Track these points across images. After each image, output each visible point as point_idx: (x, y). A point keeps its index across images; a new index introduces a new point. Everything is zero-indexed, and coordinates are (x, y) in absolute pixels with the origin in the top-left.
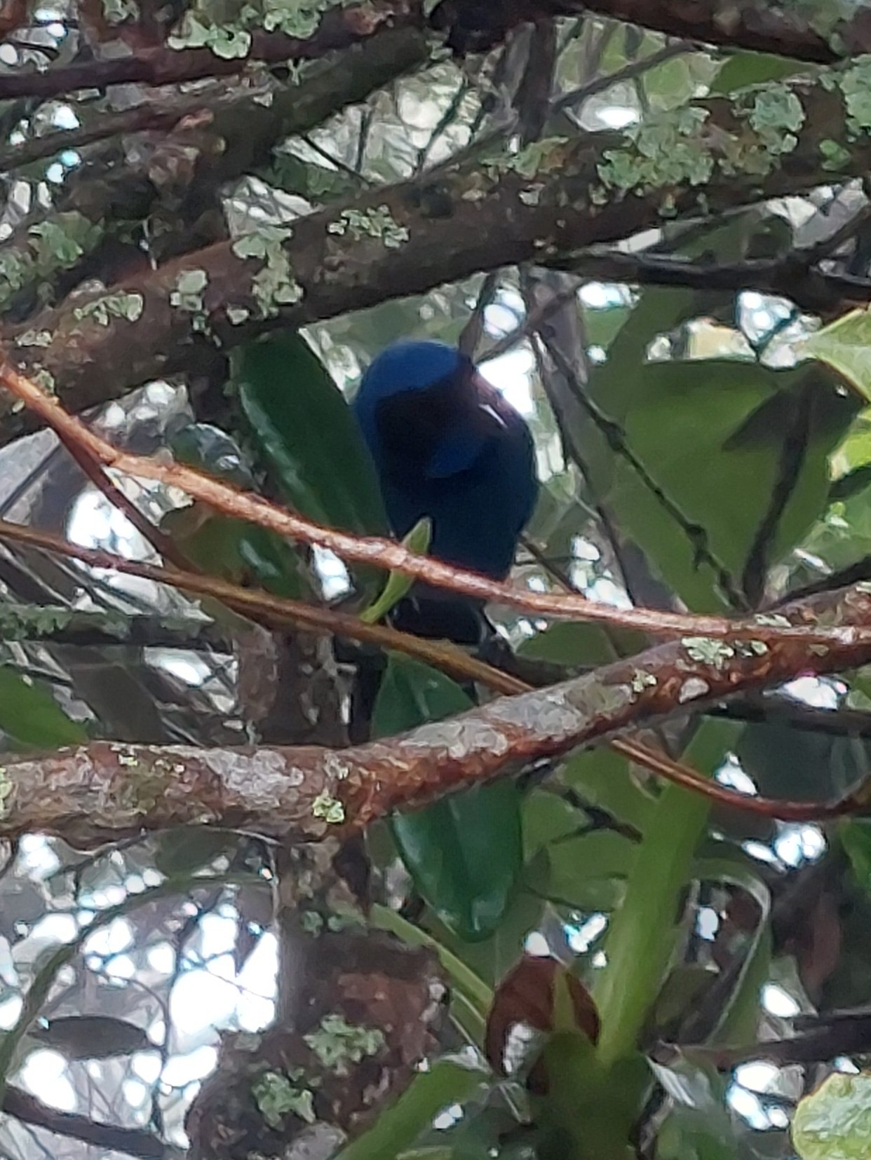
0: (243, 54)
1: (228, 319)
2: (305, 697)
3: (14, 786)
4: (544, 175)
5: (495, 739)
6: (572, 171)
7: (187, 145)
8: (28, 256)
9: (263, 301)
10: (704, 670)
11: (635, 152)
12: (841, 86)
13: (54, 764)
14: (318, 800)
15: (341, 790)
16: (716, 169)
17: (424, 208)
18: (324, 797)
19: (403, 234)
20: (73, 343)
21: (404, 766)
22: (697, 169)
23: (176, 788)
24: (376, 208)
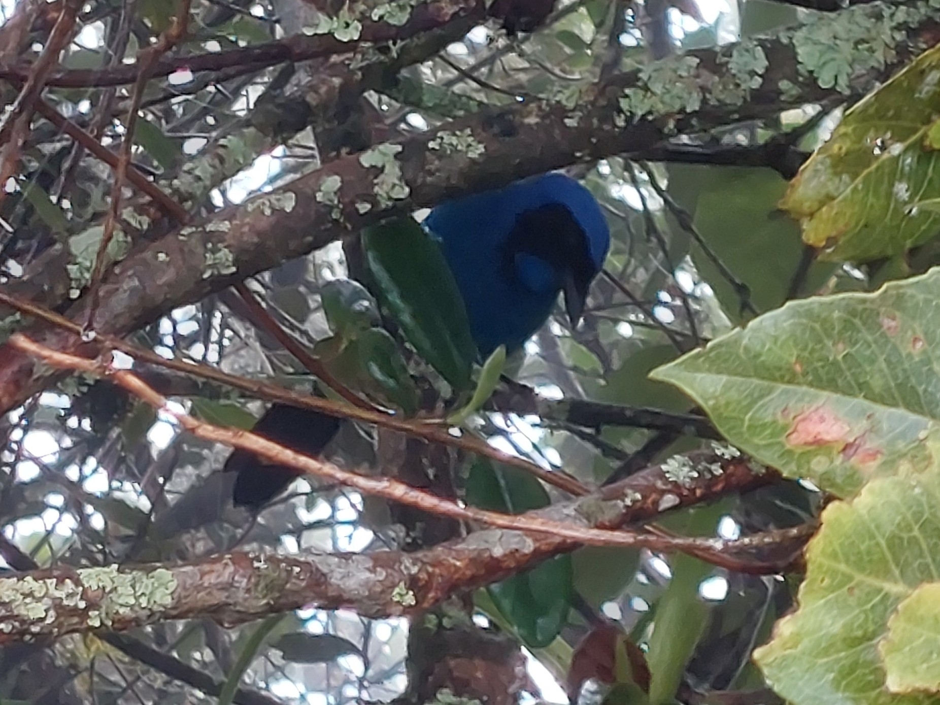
0: (356, 38)
1: (357, 210)
2: (425, 461)
3: (178, 585)
4: (581, 105)
5: (525, 541)
6: (602, 102)
7: (332, 76)
8: (217, 162)
9: (381, 195)
10: (676, 488)
11: (646, 88)
12: (794, 41)
13: (206, 567)
14: (397, 590)
15: (413, 583)
16: (704, 101)
17: (496, 129)
18: (401, 588)
19: (481, 149)
20: (246, 229)
21: (458, 564)
22: (691, 101)
23: (295, 584)
24: (461, 130)
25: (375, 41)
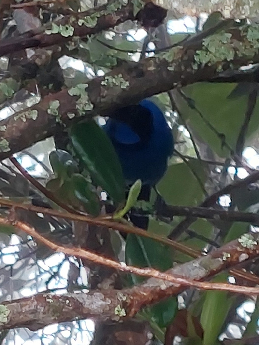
0: (71, 35)
1: (68, 117)
2: (98, 236)
3: (10, 312)
4: (175, 60)
6: (186, 58)
7: (48, 50)
10: (247, 250)
11: (207, 50)
13: (24, 303)
14: (116, 309)
15: (124, 305)
16: (236, 55)
17: (134, 74)
18: (118, 308)
19: (127, 84)
20: (14, 129)
21: (145, 294)
22: (229, 55)
23: (67, 308)
24: (118, 75)
25: (80, 35)
